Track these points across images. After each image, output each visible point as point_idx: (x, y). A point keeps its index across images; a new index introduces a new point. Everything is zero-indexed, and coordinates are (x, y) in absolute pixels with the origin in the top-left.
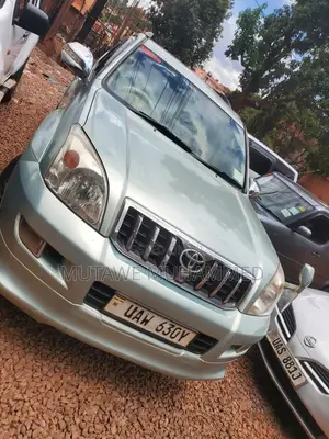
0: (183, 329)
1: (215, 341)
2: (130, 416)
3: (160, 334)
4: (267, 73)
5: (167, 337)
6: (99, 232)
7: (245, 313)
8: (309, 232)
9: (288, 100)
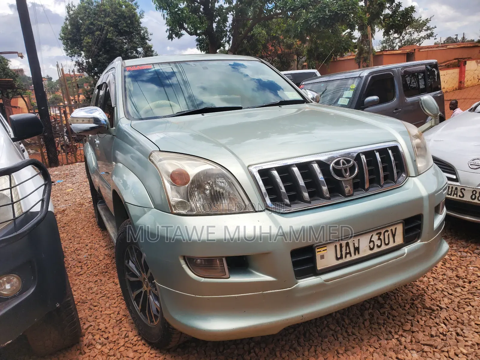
0: (389, 229)
1: (419, 217)
2: (415, 347)
3: (376, 250)
4: (215, 25)
5: (384, 247)
6: (256, 212)
7: (418, 174)
8: (375, 98)
9: (251, 29)
